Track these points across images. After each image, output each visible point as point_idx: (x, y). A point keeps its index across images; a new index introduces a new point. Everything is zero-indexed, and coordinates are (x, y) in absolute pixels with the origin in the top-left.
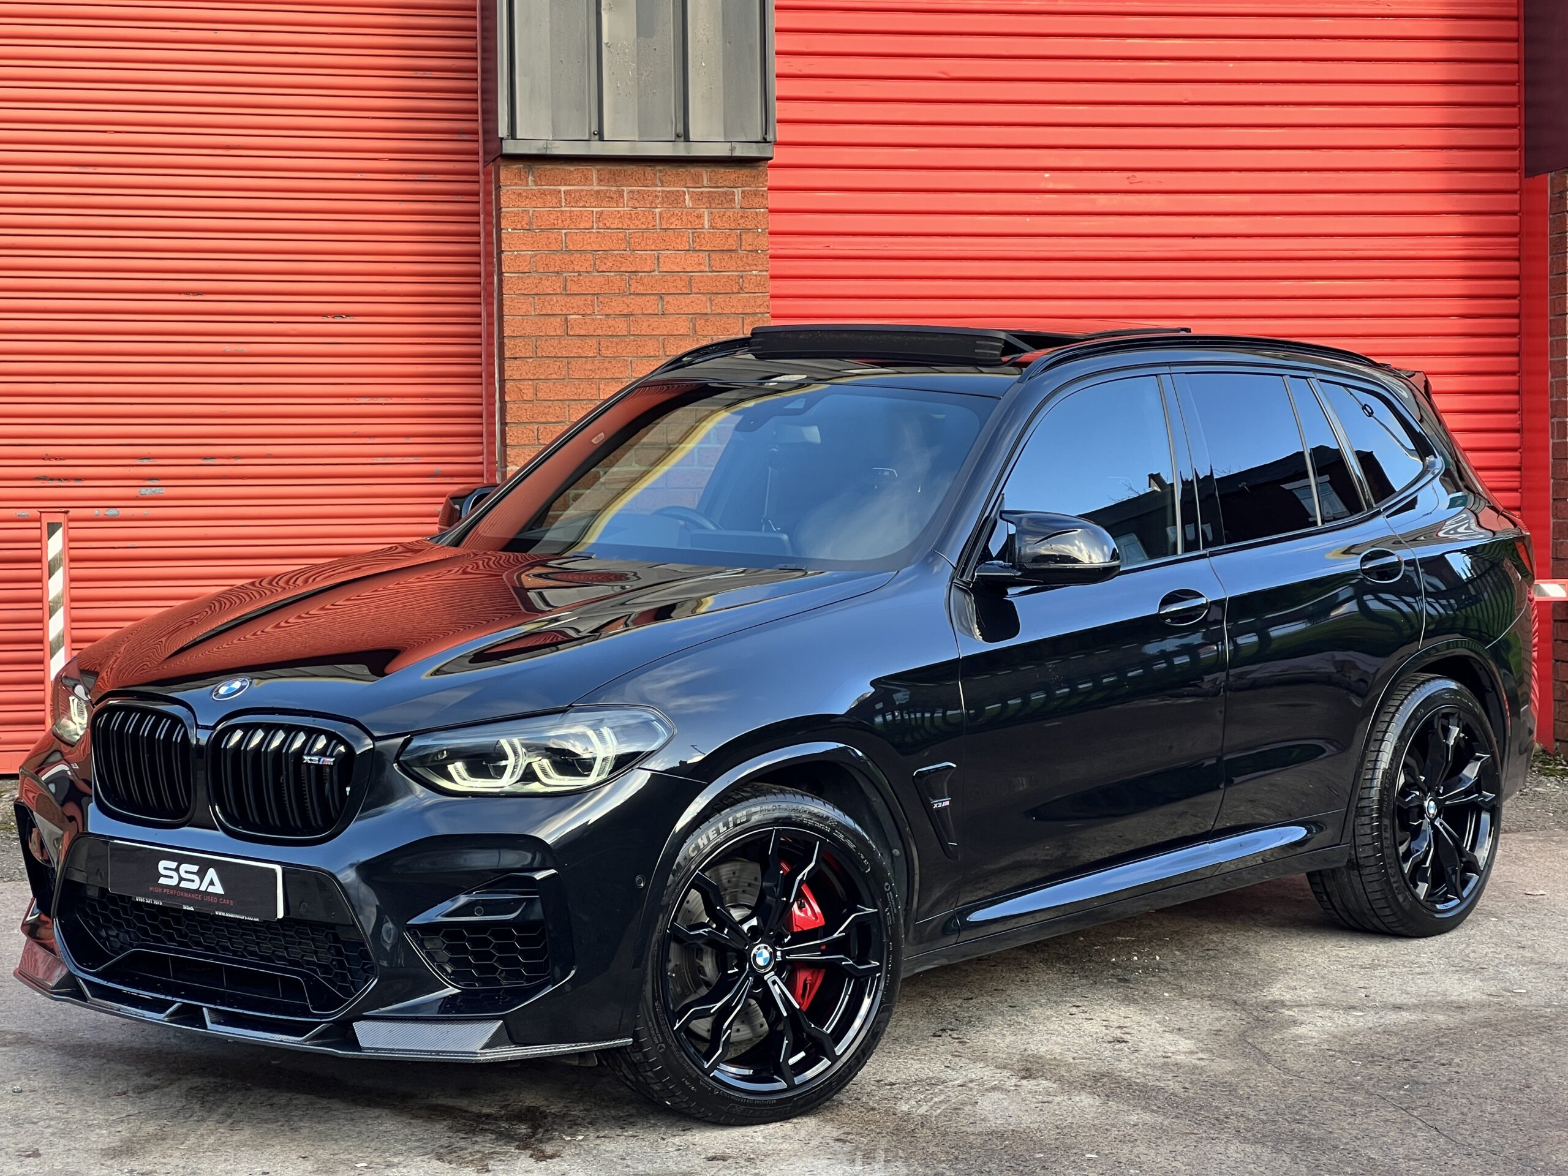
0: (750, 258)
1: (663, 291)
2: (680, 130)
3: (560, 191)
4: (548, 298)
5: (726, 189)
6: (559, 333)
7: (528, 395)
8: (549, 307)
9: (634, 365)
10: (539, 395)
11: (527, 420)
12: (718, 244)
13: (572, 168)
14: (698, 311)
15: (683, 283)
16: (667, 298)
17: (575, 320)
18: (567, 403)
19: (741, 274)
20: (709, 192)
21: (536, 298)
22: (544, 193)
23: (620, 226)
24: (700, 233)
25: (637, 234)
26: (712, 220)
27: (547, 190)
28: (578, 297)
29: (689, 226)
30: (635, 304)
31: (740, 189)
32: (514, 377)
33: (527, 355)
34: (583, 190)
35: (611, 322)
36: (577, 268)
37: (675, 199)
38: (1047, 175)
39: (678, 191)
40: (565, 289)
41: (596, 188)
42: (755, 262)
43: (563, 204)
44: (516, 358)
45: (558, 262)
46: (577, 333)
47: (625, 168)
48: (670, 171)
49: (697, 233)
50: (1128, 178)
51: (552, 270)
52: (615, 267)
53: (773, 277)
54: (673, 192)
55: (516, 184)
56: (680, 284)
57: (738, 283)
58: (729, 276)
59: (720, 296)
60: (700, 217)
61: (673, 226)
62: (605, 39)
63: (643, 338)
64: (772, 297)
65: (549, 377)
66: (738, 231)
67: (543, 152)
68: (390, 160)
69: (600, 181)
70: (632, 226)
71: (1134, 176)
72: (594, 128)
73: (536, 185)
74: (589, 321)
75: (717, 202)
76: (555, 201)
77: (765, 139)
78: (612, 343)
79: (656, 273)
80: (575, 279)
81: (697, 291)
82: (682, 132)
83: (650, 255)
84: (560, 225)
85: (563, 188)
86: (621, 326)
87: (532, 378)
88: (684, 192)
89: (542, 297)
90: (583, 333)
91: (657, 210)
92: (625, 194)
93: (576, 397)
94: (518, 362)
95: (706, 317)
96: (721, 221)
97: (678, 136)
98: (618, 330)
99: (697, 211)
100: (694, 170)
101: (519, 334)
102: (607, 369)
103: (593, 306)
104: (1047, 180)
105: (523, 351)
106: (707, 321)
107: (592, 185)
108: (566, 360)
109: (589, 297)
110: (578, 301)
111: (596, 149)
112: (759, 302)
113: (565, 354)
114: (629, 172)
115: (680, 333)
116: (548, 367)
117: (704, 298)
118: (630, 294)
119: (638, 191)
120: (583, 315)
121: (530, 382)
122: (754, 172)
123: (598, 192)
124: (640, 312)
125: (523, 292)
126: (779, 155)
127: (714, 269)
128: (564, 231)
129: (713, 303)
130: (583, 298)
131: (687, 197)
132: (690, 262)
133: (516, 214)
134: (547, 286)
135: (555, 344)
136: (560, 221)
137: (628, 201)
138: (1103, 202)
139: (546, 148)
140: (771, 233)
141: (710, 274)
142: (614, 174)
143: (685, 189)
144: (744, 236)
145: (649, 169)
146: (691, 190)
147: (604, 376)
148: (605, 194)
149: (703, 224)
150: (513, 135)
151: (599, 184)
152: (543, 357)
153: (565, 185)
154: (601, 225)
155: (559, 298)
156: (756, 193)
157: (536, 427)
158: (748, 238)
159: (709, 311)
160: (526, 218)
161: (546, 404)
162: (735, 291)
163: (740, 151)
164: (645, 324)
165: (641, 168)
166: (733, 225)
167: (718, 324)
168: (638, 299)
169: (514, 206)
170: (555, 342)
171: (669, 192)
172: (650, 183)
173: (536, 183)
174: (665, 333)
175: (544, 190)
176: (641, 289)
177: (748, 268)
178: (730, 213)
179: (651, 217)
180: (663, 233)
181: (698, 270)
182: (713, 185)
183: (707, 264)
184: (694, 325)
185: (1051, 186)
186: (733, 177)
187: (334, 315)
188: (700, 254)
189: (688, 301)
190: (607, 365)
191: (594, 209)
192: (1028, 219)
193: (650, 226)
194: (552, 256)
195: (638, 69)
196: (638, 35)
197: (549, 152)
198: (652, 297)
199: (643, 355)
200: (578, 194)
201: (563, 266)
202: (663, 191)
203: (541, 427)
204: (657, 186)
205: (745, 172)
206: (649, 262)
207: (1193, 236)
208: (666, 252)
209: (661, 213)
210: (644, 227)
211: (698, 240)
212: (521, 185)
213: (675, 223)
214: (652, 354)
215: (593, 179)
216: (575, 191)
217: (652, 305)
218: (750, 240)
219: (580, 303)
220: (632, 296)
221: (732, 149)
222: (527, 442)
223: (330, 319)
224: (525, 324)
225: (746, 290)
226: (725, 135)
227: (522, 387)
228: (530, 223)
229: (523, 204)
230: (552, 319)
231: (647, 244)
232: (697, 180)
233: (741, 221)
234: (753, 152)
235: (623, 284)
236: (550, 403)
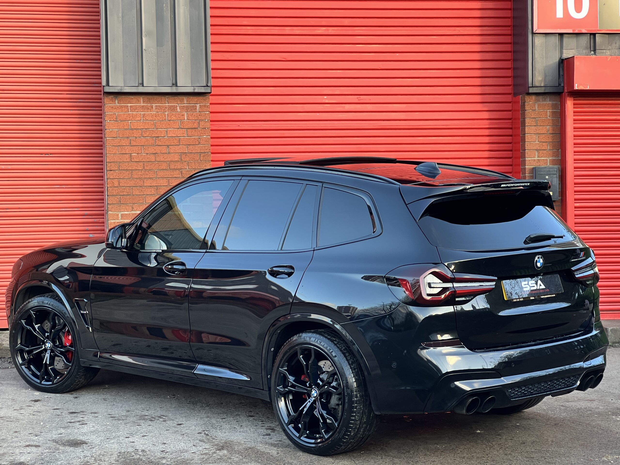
0: (203, 131)
1: (169, 144)
2: (174, 82)
3: (128, 106)
4: (124, 147)
5: (193, 105)
6: (128, 160)
7: (116, 184)
8: (124, 151)
9: (158, 173)
10: (121, 184)
11: (116, 194)
12: (190, 126)
13: (133, 97)
14: (183, 152)
15: (177, 141)
16: (170, 147)
17: (134, 155)
18: (132, 187)
19: (199, 137)
20: (186, 106)
21: (119, 147)
22: (122, 107)
23: (152, 119)
24: (183, 121)
25: (158, 122)
26: (188, 117)
27: (123, 105)
28: (135, 147)
29: (179, 119)
30: (158, 149)
31: (199, 105)
32: (111, 178)
33: (116, 169)
34: (137, 106)
35: (148, 156)
36: (135, 136)
37: (173, 109)
38: (325, 97)
39: (175, 106)
40: (130, 143)
41: (142, 105)
42: (205, 133)
43: (129, 111)
44: (111, 170)
45: (128, 133)
46: (135, 160)
47: (154, 97)
48: (171, 98)
49: (182, 123)
50: (357, 98)
51: (125, 136)
52: (150, 135)
53: (211, 138)
54: (172, 106)
55: (111, 103)
56: (175, 141)
57: (198, 141)
58: (195, 138)
59: (191, 146)
60: (183, 115)
61: (173, 119)
62: (144, 47)
63: (161, 162)
64: (211, 146)
65: (124, 178)
66: (198, 121)
67: (120, 91)
68: (67, 94)
69: (144, 102)
70: (156, 119)
71: (360, 97)
72: (140, 82)
73: (119, 104)
74: (140, 156)
75: (190, 109)
76: (126, 110)
77: (207, 85)
78: (149, 164)
79: (166, 137)
80: (134, 140)
81: (182, 144)
82: (175, 83)
83: (164, 130)
84: (128, 119)
85: (129, 105)
86: (153, 158)
87: (118, 178)
88: (177, 106)
89: (121, 147)
90: (138, 160)
91: (166, 113)
92: (154, 107)
93: (135, 185)
94: (112, 172)
95: (186, 154)
96: (192, 117)
97: (173, 84)
98: (151, 159)
99: (182, 113)
100: (180, 97)
101: (112, 161)
102: (147, 174)
103: (141, 150)
104: (325, 99)
105: (114, 167)
106: (186, 155)
107: (140, 103)
108: (131, 171)
109: (140, 147)
110: (136, 148)
111: (141, 89)
112: (206, 148)
113: (130, 169)
114: (155, 99)
115: (176, 160)
116: (124, 174)
117: (185, 147)
118: (156, 145)
119: (159, 106)
120: (137, 154)
121: (117, 180)
122: (204, 98)
123: (143, 106)
124: (160, 152)
125: (114, 145)
126: (215, 91)
127: (189, 135)
128: (130, 121)
129: (188, 148)
130: (137, 147)
131: (178, 108)
132: (179, 133)
133: (111, 115)
134: (123, 143)
135: (126, 165)
136: (128, 118)
137: (155, 109)
138: (347, 107)
139: (121, 90)
140: (211, 121)
141: (187, 137)
142: (149, 99)
143: (177, 105)
144: (200, 123)
145: (163, 97)
146: (180, 105)
147: (146, 177)
148: (146, 107)
149: (184, 118)
150: (108, 84)
151: (143, 103)
152: (122, 170)
153: (130, 103)
154: (144, 119)
155: (128, 147)
156: (205, 106)
157: (119, 197)
158: (202, 123)
159: (187, 152)
160: (115, 116)
161: (123, 188)
162: (197, 144)
163: (197, 90)
164: (162, 157)
165: (160, 97)
166: (196, 119)
167: (190, 157)
168: (159, 147)
169: (110, 112)
170: (127, 164)
171: (171, 106)
172: (164, 102)
173: (118, 103)
174: (170, 160)
175: (122, 106)
176: (160, 143)
177: (202, 135)
178: (195, 113)
179: (164, 116)
180: (168, 122)
181: (182, 136)
182: (188, 103)
183: (186, 133)
184: (181, 157)
185: (327, 101)
186: (196, 100)
187: (46, 154)
188: (183, 130)
189: (179, 148)
190: (147, 173)
191: (142, 113)
192: (318, 114)
193: (164, 119)
194: (125, 131)
195: (157, 59)
196: (157, 46)
197: (122, 91)
198: (164, 147)
199: (161, 169)
200: (135, 107)
201: (130, 135)
202: (169, 106)
203: (121, 197)
204: (166, 104)
205: (200, 98)
206: (163, 133)
207: (384, 120)
208: (170, 129)
209: (168, 114)
210: (161, 119)
211: (182, 124)
212: (113, 104)
213: (174, 118)
214: (165, 168)
215: (141, 102)
216: (134, 106)
217: (164, 149)
218: (203, 124)
219: (136, 149)
220: (157, 146)
221: (194, 89)
222: (116, 203)
223: (44, 155)
224: (115, 157)
225: (201, 143)
226: (192, 84)
227: (114, 181)
228: (116, 118)
229: (114, 111)
230: (125, 155)
231: (162, 126)
232: (182, 101)
233: (199, 117)
234: (202, 90)
235: (153, 141)
236: (125, 188)
